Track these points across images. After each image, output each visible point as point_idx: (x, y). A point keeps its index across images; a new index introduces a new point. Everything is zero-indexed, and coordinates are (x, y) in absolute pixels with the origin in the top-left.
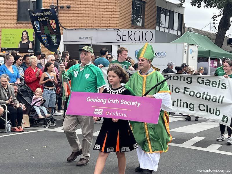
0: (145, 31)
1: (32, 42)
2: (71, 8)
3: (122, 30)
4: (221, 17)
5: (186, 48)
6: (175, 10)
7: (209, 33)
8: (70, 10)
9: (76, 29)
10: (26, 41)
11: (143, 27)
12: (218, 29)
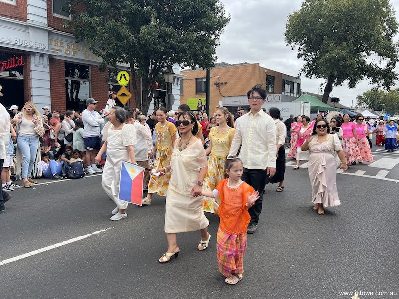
0: (275, 95)
1: (204, 106)
4: (326, 84)
5: (303, 105)
6: (294, 81)
7: (318, 95)
8: (227, 85)
9: (230, 96)
10: (200, 106)
11: (273, 93)
12: (324, 92)
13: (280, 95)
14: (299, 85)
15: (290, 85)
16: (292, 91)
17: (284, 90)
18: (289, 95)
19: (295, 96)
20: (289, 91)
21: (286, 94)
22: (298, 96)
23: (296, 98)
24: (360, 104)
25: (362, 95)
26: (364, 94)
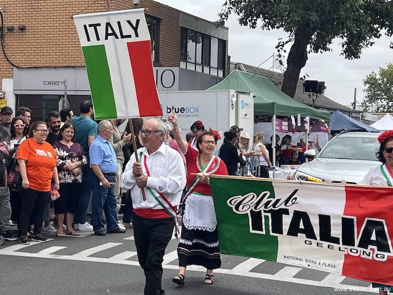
0: (161, 69)
2: (27, 31)
4: (291, 44)
5: (234, 99)
6: (212, 32)
7: (272, 73)
8: (24, 33)
9: (36, 68)
11: (158, 63)
12: (286, 66)
13: (176, 70)
14: (223, 44)
15: (199, 46)
16: (206, 61)
17: (184, 57)
18: (199, 69)
19: (214, 73)
20: (199, 61)
21: (191, 67)
22: (221, 75)
23: (217, 80)
24: (372, 98)
25: (378, 77)
26: (383, 73)
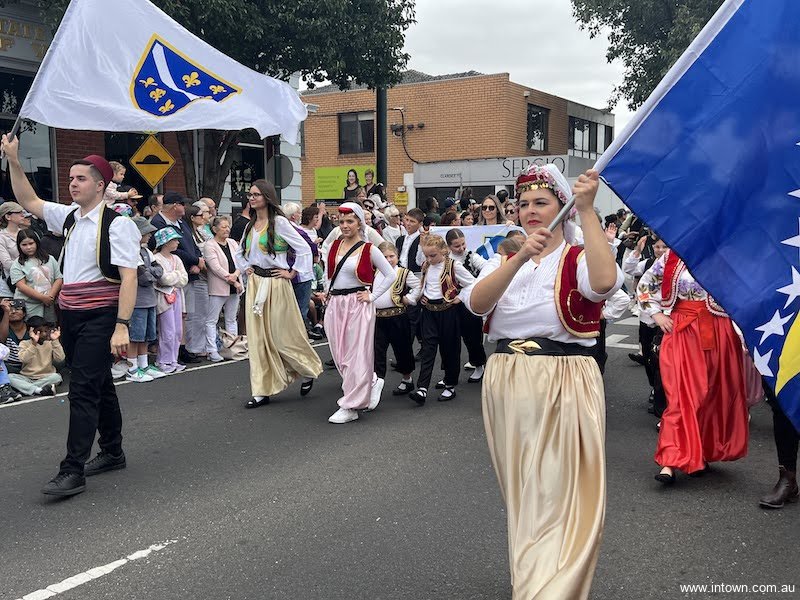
0: (550, 158)
2: (425, 128)
3: (511, 159)
6: (599, 119)
9: (434, 162)
10: (354, 187)
11: (546, 152)
13: (566, 158)
14: (609, 131)
15: (587, 132)
16: (593, 148)
17: (572, 145)
18: (586, 155)
20: (586, 148)
21: (578, 154)
